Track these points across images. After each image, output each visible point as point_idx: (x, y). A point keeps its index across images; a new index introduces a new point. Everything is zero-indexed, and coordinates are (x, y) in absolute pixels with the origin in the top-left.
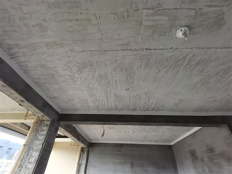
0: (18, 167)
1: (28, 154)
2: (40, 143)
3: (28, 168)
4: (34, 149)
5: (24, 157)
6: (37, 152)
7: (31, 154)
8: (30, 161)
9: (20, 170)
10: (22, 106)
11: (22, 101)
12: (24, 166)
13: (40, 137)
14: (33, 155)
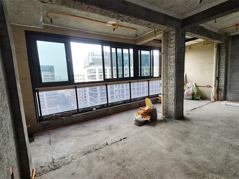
0: (165, 66)
1: (167, 58)
2: (173, 49)
3: (171, 66)
4: (170, 54)
5: (166, 60)
6: (173, 55)
7: (169, 57)
8: (171, 61)
9: (167, 67)
10: (150, 28)
11: (149, 24)
12: (168, 65)
13: (171, 46)
14: (171, 58)
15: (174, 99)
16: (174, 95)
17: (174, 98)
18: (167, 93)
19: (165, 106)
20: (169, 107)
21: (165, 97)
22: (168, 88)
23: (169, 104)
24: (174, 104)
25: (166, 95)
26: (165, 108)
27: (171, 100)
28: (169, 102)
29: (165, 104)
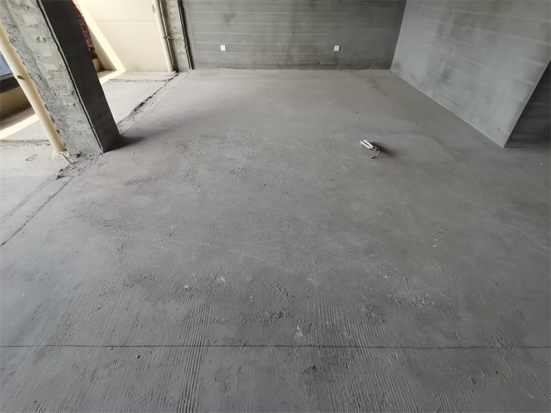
15: (73, 89)
16: (65, 74)
17: (70, 86)
18: (34, 70)
19: (53, 120)
20: (68, 122)
21: (36, 88)
22: (29, 44)
23: (63, 108)
24: (78, 106)
25: (37, 78)
26: (55, 126)
27: (62, 93)
28: (58, 103)
29: (49, 113)
